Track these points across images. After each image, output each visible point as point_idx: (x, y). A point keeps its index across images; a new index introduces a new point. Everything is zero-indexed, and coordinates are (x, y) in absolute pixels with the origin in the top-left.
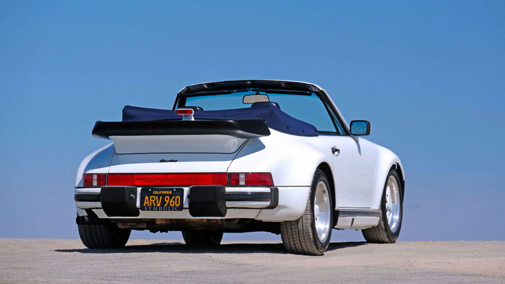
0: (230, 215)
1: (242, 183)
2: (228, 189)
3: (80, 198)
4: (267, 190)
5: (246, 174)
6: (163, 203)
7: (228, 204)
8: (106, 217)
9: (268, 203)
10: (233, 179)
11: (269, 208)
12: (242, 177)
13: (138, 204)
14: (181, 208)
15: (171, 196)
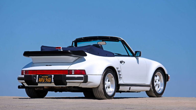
0: (68, 85)
1: (73, 73)
2: (67, 76)
3: (20, 79)
4: (82, 76)
5: (74, 70)
6: (45, 80)
7: (67, 81)
8: (27, 86)
9: (83, 81)
10: (70, 72)
11: (83, 82)
12: (73, 71)
13: (37, 81)
14: (51, 82)
15: (48, 78)
